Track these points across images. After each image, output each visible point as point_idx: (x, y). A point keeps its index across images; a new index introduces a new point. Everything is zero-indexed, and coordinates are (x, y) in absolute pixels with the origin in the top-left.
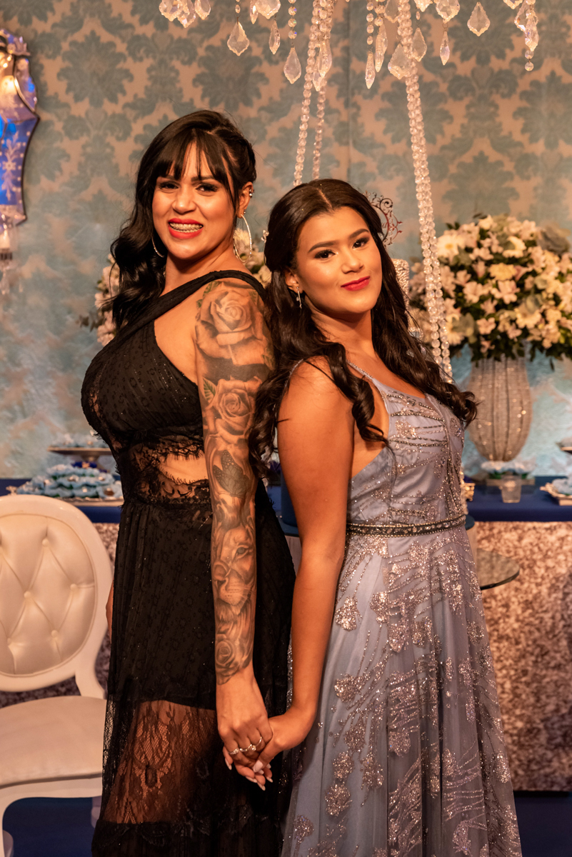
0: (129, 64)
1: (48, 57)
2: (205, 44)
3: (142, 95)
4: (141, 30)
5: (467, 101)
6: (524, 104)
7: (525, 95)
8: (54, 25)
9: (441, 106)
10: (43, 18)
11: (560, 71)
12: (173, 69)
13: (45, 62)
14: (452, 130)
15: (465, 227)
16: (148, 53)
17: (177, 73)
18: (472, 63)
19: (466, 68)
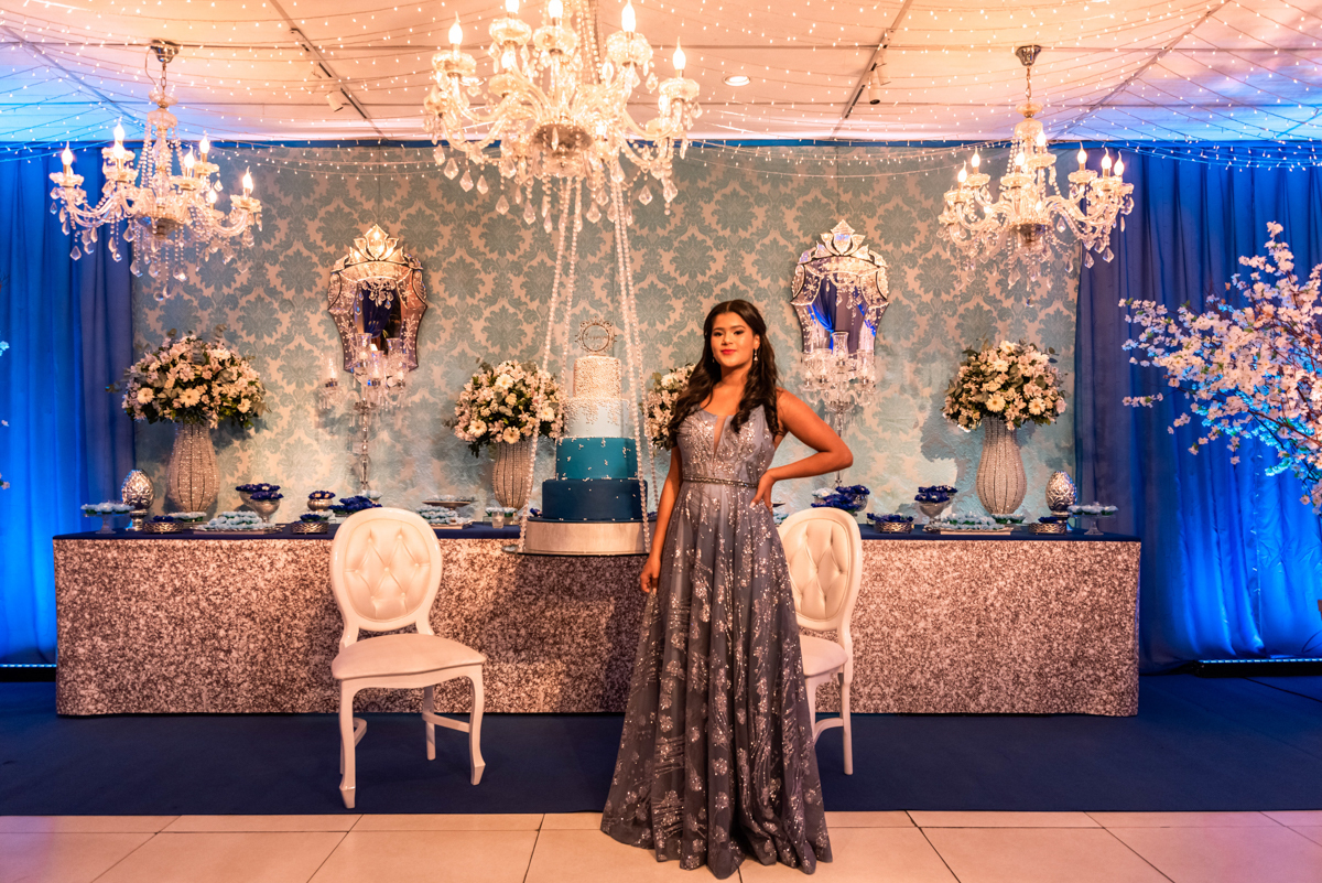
0: (483, 276)
1: (434, 271)
3: (490, 294)
4: (489, 256)
5: (683, 299)
8: (438, 253)
9: (668, 302)
10: (432, 248)
11: (738, 283)
12: (508, 279)
13: (432, 273)
16: (493, 269)
17: (511, 281)
18: (686, 278)
19: (682, 281)
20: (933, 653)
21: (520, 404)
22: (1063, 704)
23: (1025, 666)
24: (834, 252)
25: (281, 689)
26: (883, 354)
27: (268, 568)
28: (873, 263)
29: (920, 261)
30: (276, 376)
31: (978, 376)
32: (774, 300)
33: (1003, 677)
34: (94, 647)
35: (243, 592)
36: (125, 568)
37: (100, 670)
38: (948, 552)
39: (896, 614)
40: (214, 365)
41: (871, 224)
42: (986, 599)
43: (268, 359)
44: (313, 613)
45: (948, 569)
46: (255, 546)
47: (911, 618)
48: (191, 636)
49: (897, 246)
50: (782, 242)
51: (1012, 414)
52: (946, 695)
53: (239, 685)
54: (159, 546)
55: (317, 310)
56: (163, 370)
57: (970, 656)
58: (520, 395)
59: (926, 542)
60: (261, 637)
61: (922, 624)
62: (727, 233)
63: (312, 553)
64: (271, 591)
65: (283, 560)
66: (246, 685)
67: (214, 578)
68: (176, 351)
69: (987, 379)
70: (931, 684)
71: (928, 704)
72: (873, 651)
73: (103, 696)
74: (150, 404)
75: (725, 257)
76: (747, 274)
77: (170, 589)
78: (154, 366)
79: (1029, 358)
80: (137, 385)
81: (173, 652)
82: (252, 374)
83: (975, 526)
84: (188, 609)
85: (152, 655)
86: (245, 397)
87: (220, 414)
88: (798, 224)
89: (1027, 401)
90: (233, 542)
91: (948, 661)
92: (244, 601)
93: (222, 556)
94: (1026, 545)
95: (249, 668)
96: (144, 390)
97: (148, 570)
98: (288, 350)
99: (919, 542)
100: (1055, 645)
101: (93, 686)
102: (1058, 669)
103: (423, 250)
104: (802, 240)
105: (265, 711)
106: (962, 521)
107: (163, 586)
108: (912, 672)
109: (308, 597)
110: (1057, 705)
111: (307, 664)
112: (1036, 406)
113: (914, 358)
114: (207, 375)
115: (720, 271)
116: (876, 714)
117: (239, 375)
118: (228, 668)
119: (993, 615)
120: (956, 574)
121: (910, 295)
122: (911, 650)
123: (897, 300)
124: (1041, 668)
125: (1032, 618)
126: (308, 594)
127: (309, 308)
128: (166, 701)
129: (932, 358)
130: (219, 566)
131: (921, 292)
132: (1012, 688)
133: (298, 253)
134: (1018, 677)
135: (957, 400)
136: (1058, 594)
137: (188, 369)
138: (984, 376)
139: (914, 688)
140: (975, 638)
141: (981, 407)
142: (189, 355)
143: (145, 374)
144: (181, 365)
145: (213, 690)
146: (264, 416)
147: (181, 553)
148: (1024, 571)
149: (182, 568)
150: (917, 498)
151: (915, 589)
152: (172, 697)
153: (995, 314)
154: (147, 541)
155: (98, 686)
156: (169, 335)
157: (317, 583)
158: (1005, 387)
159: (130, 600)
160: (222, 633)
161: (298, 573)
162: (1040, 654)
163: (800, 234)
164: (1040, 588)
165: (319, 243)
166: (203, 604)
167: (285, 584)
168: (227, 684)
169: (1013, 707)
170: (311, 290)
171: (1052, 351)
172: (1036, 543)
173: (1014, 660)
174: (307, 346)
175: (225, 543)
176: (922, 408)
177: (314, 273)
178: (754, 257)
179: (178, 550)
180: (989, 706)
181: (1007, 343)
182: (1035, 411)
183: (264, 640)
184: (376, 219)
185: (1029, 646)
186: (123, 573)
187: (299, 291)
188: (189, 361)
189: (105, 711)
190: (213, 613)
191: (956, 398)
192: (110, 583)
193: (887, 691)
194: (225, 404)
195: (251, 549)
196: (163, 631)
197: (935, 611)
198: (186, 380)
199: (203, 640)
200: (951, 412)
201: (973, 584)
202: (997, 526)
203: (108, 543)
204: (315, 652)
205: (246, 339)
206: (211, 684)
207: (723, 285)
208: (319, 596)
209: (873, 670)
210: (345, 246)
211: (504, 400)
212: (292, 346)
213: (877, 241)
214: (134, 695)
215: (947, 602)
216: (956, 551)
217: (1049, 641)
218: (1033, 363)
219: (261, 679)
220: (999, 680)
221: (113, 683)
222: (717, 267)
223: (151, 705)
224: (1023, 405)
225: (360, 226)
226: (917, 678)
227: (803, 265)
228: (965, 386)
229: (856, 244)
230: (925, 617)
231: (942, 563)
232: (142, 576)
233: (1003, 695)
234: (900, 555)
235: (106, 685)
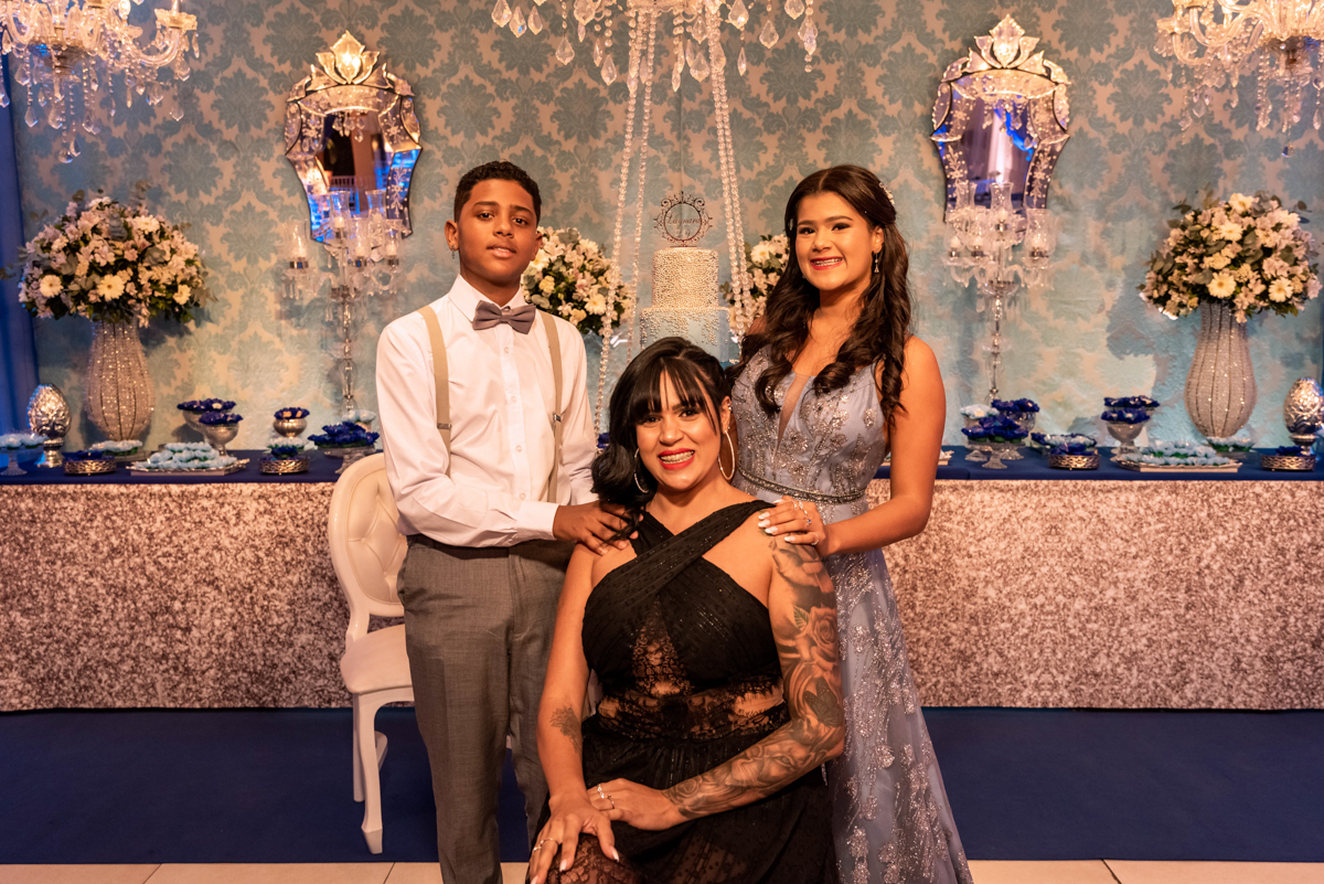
0: (497, 103)
1: (430, 97)
2: (561, 87)
3: (508, 129)
4: (506, 75)
5: (778, 134)
6: (827, 137)
7: (827, 130)
8: (435, 71)
9: (758, 138)
10: (425, 64)
11: (856, 110)
12: (534, 107)
13: (427, 101)
14: (767, 159)
15: (776, 238)
16: (512, 94)
17: (537, 110)
18: (783, 103)
19: (778, 107)
20: (1124, 630)
21: (559, 291)
22: (1298, 697)
23: (1249, 648)
24: (993, 63)
25: (258, 677)
26: (1058, 208)
27: (233, 521)
28: (1049, 77)
29: (1117, 74)
30: (220, 249)
31: (1197, 246)
32: (907, 134)
33: (1219, 663)
34: (12, 624)
35: (202, 552)
36: (45, 522)
37: (22, 653)
38: (1150, 497)
39: (1076, 578)
40: (140, 241)
41: (1047, 20)
42: (1199, 559)
43: (207, 225)
44: (295, 580)
45: (1150, 519)
46: (215, 492)
47: (1097, 584)
48: (137, 610)
49: (1084, 52)
50: (920, 49)
51: (1244, 300)
52: (1140, 686)
53: (203, 672)
54: (88, 493)
55: (270, 156)
56: (72, 249)
57: (1175, 634)
58: (559, 278)
59: (1121, 483)
60: (229, 610)
61: (1111, 593)
62: (841, 36)
63: (291, 501)
64: (238, 551)
65: (253, 510)
66: (212, 672)
67: (162, 535)
68: (86, 222)
69: (1211, 251)
70: (1119, 670)
71: (1115, 697)
72: (1043, 628)
73: (29, 686)
74: (57, 298)
75: (839, 71)
76: (869, 96)
77: (106, 549)
78: (58, 244)
79: (1272, 219)
80: (38, 272)
81: (114, 630)
82: (189, 249)
83: (1189, 460)
84: (131, 576)
85: (89, 635)
86: (183, 283)
87: (152, 307)
88: (943, 21)
89: (1267, 283)
90: (184, 487)
91: (1144, 641)
92: (203, 564)
93: (172, 506)
94: (1259, 487)
95: (215, 651)
96: (49, 278)
97: (75, 524)
98: (233, 212)
99: (1111, 483)
100: (1292, 620)
101: (14, 674)
102: (1294, 652)
103: (414, 68)
104: (949, 46)
105: (240, 705)
106: (1169, 452)
107: (96, 545)
108: (1094, 655)
109: (288, 559)
110: (1290, 699)
111: (291, 645)
112: (1280, 290)
113: (1102, 214)
114: (131, 255)
115: (831, 92)
116: (1045, 709)
117: (173, 251)
118: (188, 651)
119: (1208, 581)
120: (1160, 526)
121: (1100, 124)
122: (1095, 626)
123: (1081, 132)
124: (1271, 650)
125: (1261, 584)
126: (289, 555)
127: (258, 151)
128: (110, 693)
129: (1128, 215)
130: (168, 519)
131: (1116, 119)
132: (1230, 676)
133: (240, 74)
134: (1239, 661)
135: (1165, 278)
136: (1299, 552)
137: (106, 248)
138: (1206, 246)
139: (1097, 676)
140: (1182, 611)
141: (1201, 291)
142: (104, 227)
143: (47, 255)
144: (95, 242)
145: (170, 679)
146: (208, 305)
147: (117, 502)
148: (1254, 522)
149: (119, 522)
150: (1105, 417)
151: (1103, 546)
152: (118, 687)
153: (1220, 149)
154: (72, 487)
155: (22, 674)
156: (75, 199)
157: (299, 540)
158: (1236, 263)
159: (54, 563)
160: (177, 605)
161: (273, 528)
162: (1271, 632)
163: (946, 37)
164: (1275, 545)
165: (268, 59)
166: (151, 568)
167: (257, 542)
168: (188, 672)
169: (1231, 700)
170: (259, 126)
171: (1302, 206)
172: (1272, 483)
173: (1235, 639)
174: (259, 207)
175: (175, 489)
176: (1110, 285)
177: (264, 103)
178: (879, 71)
179: (113, 498)
180: (1198, 699)
181: (1241, 197)
182: (1277, 295)
183: (233, 615)
184: (346, 23)
185: (1256, 622)
186: (43, 528)
187: (244, 128)
188: (104, 235)
189: (33, 706)
190: (164, 580)
191: (1164, 277)
192: (26, 541)
193: (1060, 679)
194: (157, 294)
195: (209, 496)
196: (100, 603)
197: (1130, 575)
198: (103, 263)
199: (153, 615)
200: (1156, 295)
201: (1184, 539)
202: (1219, 459)
203: (20, 489)
204: (300, 630)
205: (175, 197)
206: (167, 671)
207: (835, 113)
208: (302, 557)
209: (1042, 652)
210: (305, 63)
211: (537, 285)
212: (238, 207)
213: (1055, 45)
214: (68, 686)
215: (1146, 563)
216: (1162, 494)
217: (1284, 615)
218: (1277, 227)
219: (231, 665)
220: (1213, 666)
221: (39, 670)
222: (826, 87)
223: (91, 698)
224: (1260, 288)
225: (324, 34)
226: (1101, 663)
227: (949, 83)
228: (1178, 260)
229: (1025, 53)
230: (1115, 583)
231: (1142, 511)
232: (67, 532)
233: (1217, 686)
234: (1084, 501)
235: (32, 673)
